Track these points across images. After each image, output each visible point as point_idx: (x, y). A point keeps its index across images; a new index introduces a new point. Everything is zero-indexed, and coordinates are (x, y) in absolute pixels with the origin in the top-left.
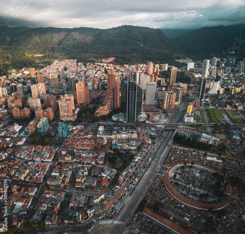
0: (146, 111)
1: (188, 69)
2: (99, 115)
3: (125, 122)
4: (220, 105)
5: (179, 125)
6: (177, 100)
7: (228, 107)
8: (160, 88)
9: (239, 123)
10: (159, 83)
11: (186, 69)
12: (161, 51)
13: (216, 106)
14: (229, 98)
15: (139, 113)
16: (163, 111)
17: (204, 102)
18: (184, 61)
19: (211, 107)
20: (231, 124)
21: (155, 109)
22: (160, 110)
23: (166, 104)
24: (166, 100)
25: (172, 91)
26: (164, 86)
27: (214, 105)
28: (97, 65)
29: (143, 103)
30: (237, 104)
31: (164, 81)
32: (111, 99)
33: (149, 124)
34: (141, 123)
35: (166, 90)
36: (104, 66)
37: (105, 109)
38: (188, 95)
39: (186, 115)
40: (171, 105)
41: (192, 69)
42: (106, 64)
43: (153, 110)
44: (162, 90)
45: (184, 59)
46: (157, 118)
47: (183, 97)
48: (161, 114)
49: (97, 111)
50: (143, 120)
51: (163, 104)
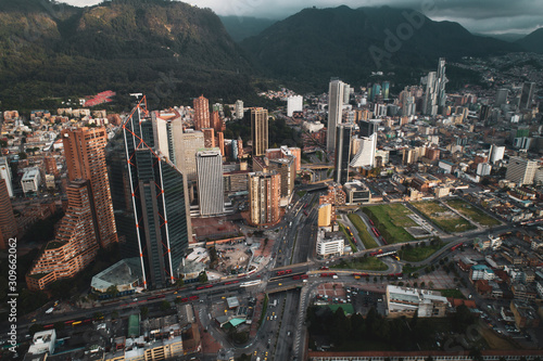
0: (203, 238)
1: (290, 114)
2: (42, 282)
3: (139, 290)
4: (392, 193)
5: (307, 268)
6: (284, 193)
7: (415, 195)
8: (233, 166)
9: (460, 230)
10: (229, 151)
11: (286, 114)
12: (222, 71)
13: (382, 196)
14: (405, 173)
15: (182, 250)
16: (251, 231)
17: (354, 190)
18: (278, 95)
19: (372, 200)
20: (443, 237)
21: (231, 228)
22: (244, 230)
23: (257, 210)
24: (256, 199)
25: (265, 171)
26: (243, 160)
27: (377, 194)
28: (64, 114)
29: (191, 215)
30: (431, 185)
31: (241, 145)
32: (85, 217)
33: (218, 283)
34: (193, 285)
35: (250, 169)
36: (82, 116)
37: (67, 257)
38: (307, 177)
39: (320, 235)
40: (273, 209)
41: (300, 112)
42: (87, 112)
43: (223, 233)
44: (238, 170)
45: (277, 90)
46: (237, 257)
47: (296, 182)
48: (249, 241)
49: (37, 269)
50: (196, 274)
51: (248, 209)
